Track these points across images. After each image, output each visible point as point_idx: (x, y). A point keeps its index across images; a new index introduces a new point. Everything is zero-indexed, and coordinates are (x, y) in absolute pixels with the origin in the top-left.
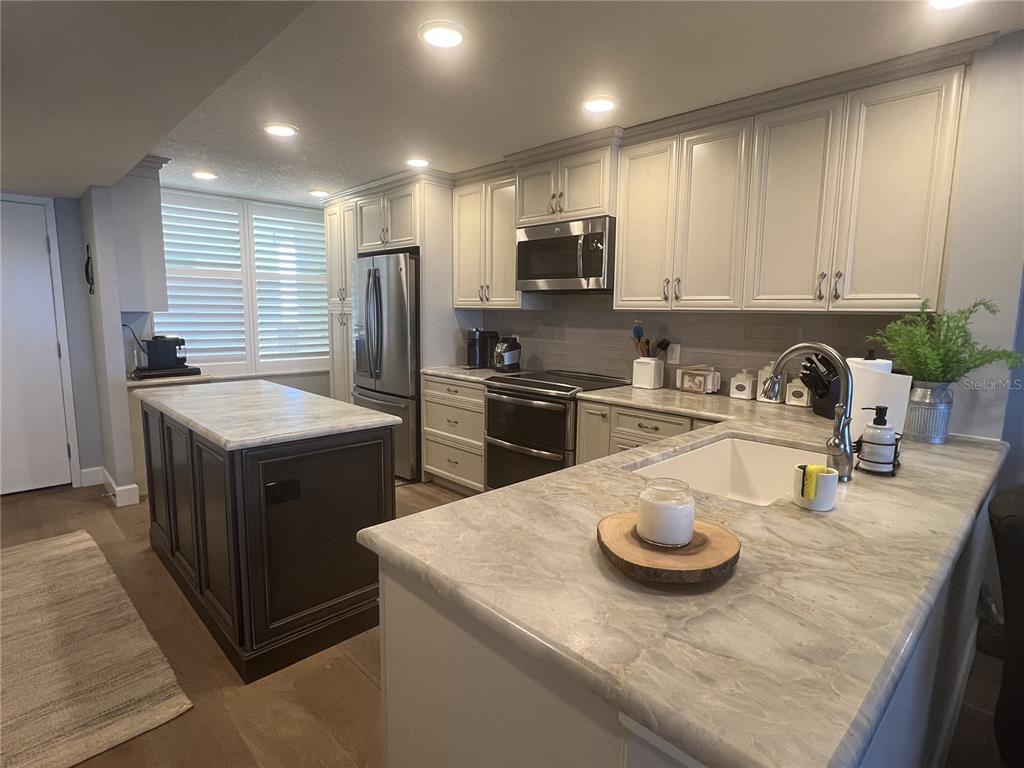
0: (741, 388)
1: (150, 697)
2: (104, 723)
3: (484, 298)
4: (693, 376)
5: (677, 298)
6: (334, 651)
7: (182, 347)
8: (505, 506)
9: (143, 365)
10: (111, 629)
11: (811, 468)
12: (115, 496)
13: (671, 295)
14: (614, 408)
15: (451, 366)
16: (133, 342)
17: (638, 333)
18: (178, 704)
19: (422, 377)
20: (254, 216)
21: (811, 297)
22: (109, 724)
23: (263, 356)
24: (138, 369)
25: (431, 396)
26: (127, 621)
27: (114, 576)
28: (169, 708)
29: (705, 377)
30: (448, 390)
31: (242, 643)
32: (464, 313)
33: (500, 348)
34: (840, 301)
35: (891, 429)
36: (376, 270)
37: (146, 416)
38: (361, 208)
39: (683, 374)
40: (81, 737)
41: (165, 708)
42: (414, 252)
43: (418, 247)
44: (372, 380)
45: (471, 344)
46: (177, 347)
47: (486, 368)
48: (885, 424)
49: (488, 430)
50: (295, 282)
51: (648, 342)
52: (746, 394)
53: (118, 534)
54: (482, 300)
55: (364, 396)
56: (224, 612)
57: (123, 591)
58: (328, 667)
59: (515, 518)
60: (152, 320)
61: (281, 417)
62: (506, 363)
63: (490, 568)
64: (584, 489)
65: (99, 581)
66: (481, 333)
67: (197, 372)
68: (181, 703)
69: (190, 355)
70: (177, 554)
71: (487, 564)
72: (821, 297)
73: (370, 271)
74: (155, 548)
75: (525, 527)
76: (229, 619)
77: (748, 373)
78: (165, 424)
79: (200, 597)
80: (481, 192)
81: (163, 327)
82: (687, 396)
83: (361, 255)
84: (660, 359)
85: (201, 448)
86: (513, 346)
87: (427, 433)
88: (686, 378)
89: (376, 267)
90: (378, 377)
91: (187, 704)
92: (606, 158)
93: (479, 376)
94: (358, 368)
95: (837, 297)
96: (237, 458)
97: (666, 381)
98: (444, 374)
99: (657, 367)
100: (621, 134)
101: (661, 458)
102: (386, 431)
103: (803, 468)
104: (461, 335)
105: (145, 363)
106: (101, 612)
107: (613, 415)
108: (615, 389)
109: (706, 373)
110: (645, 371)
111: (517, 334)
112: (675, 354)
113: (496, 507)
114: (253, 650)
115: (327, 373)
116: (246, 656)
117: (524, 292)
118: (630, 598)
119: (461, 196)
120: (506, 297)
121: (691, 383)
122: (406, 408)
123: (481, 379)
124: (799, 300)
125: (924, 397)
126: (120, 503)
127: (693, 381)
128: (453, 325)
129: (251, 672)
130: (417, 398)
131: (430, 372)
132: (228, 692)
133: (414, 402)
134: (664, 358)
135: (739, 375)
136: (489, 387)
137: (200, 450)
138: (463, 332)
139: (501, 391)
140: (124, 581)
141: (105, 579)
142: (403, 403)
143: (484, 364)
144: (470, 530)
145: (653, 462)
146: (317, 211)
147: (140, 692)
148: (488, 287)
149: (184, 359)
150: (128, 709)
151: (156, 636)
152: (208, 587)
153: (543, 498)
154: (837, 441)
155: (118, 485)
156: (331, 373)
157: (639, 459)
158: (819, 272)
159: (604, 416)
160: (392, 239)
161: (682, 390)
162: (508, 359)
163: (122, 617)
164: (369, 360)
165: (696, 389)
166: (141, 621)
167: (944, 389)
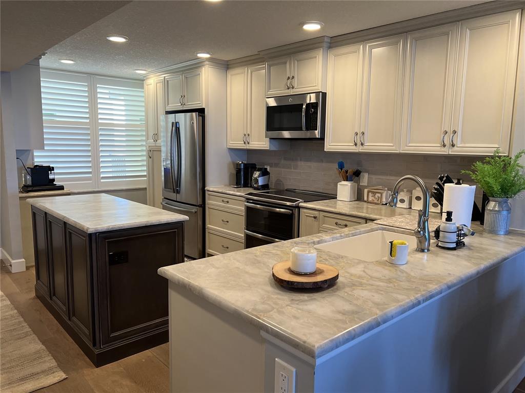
0: (402, 201)
1: (43, 372)
2: (20, 383)
3: (246, 142)
4: (374, 193)
5: (362, 144)
6: (148, 353)
7: (52, 172)
8: (234, 259)
9: (28, 183)
10: (19, 339)
11: (395, 242)
12: (11, 266)
13: (359, 143)
14: (321, 213)
15: (225, 186)
16: (22, 168)
17: (341, 166)
18: (59, 376)
19: (206, 192)
20: (98, 86)
21: (439, 145)
22: (23, 384)
23: (103, 178)
24: (25, 186)
25: (213, 205)
26: (26, 335)
27: (16, 311)
28: (54, 377)
29: (382, 194)
30: (223, 201)
31: (94, 345)
32: (233, 151)
33: (256, 174)
34: (455, 148)
35: (454, 224)
36: (176, 123)
37: (34, 215)
38: (168, 81)
39: (368, 192)
40: (9, 388)
41: (52, 377)
42: (201, 112)
43: (204, 109)
44: (175, 194)
45: (238, 171)
46: (50, 172)
47: (248, 187)
48: (451, 221)
49: (247, 227)
50: (124, 129)
51: (347, 172)
52: (405, 205)
53: (15, 288)
54: (245, 143)
55: (168, 204)
56: (84, 328)
57: (22, 319)
58: (144, 360)
59: (237, 264)
60: (33, 154)
61: (117, 216)
62: (260, 184)
63: (219, 282)
64: (279, 252)
65: (7, 314)
66: (245, 165)
67: (62, 188)
68: (60, 375)
69: (57, 177)
70: (54, 298)
71: (218, 281)
72: (444, 146)
73: (173, 123)
74: (39, 296)
75: (241, 268)
76: (86, 331)
77: (407, 191)
78: (48, 219)
79: (68, 322)
80: (245, 72)
81: (40, 158)
82: (370, 206)
83: (168, 113)
84: (354, 182)
85: (71, 233)
86: (265, 173)
87: (209, 229)
88: (370, 194)
89: (176, 121)
90: (178, 192)
91: (64, 376)
92: (319, 55)
93: (242, 192)
94: (165, 186)
95: (453, 145)
96: (93, 238)
97: (359, 196)
98: (220, 191)
99: (352, 187)
100: (329, 41)
101: (331, 240)
102: (179, 225)
103: (391, 243)
104: (232, 166)
105: (29, 182)
106: (11, 330)
107: (320, 217)
108: (325, 201)
109: (383, 191)
110: (345, 189)
111: (267, 165)
112: (365, 179)
113: (230, 259)
114: (101, 348)
115: (146, 189)
116: (97, 351)
117: (270, 138)
118: (278, 294)
119: (232, 75)
120: (260, 141)
121: (373, 198)
122: (196, 212)
123: (243, 194)
124: (432, 148)
125: (495, 206)
126: (14, 270)
127: (374, 196)
128: (228, 159)
129: (100, 361)
130: (203, 206)
131: (211, 189)
132: (85, 371)
133: (201, 209)
134: (358, 182)
135: (402, 193)
136: (248, 199)
137: (70, 233)
138: (233, 163)
139: (255, 202)
140: (22, 314)
141: (12, 312)
142: (194, 209)
143: (246, 185)
144: (213, 269)
145: (326, 242)
146: (139, 82)
147: (38, 369)
148: (249, 135)
149: (53, 180)
150: (32, 377)
151: (43, 343)
152: (74, 315)
153: (255, 256)
154: (419, 230)
155: (13, 259)
156: (148, 189)
157: (316, 240)
158: (443, 130)
159: (315, 218)
160: (187, 103)
161: (368, 202)
162: (261, 181)
163: (23, 333)
164: (172, 182)
165: (376, 201)
166: (34, 335)
167: (506, 202)
